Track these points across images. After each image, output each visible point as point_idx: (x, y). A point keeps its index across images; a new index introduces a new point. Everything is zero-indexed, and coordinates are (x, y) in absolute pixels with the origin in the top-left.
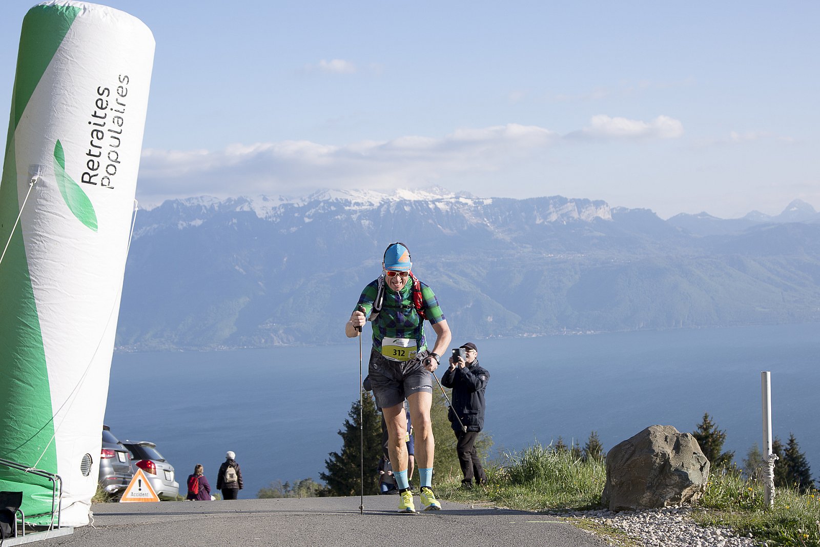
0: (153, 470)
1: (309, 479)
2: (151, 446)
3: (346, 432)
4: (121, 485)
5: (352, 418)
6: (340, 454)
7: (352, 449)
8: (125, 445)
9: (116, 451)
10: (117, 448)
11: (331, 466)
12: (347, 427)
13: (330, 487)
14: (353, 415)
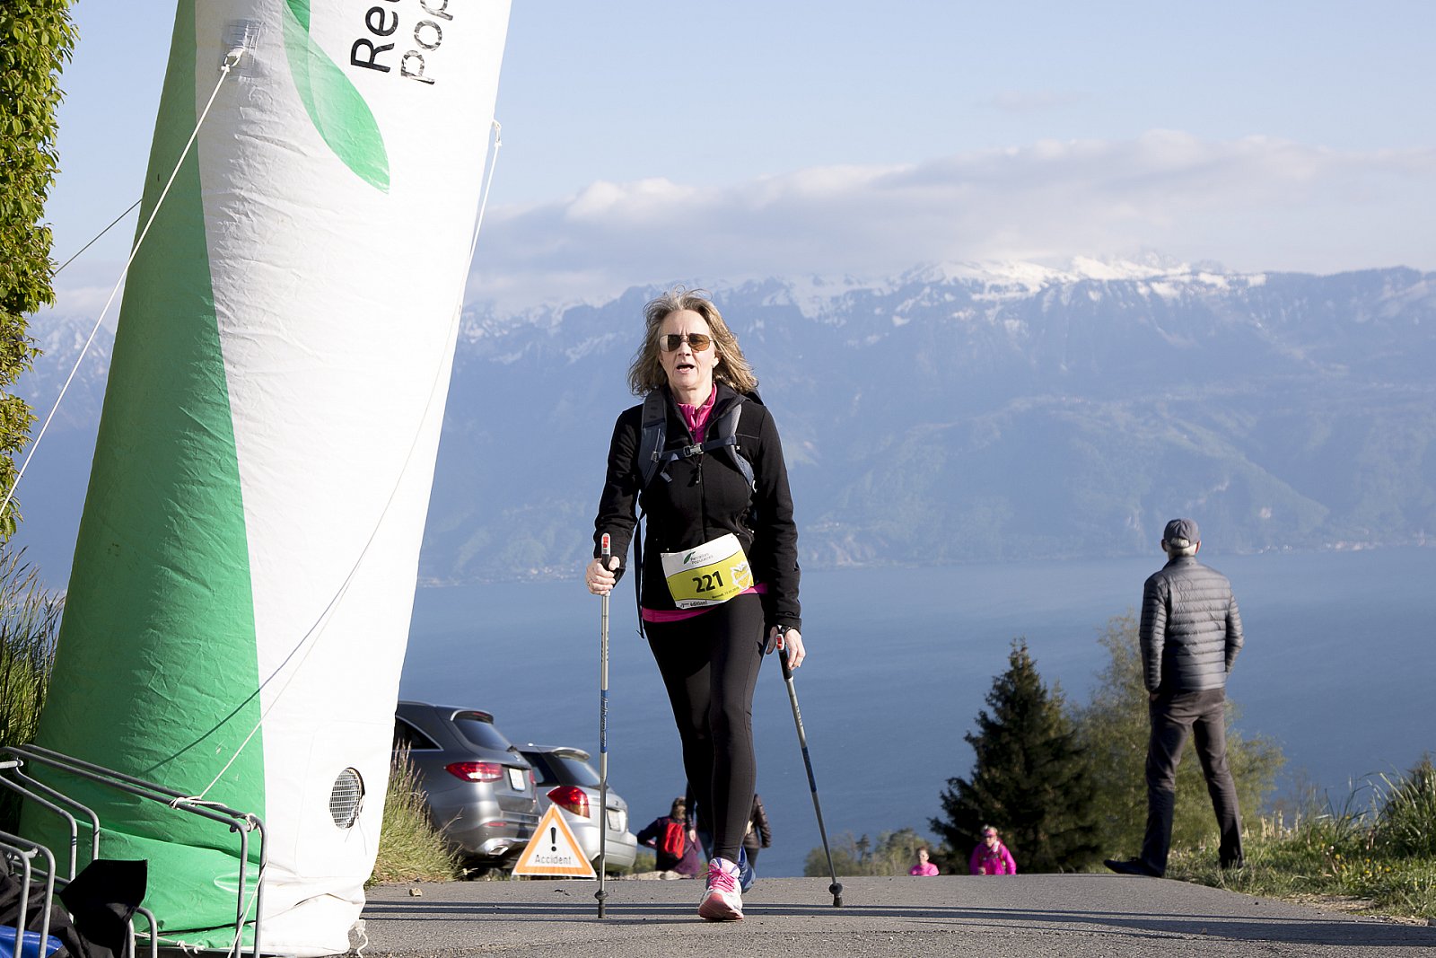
0: (582, 807)
1: (907, 831)
2: (581, 757)
3: (981, 736)
4: (515, 840)
5: (992, 709)
6: (968, 779)
7: (993, 771)
8: (524, 754)
9: (504, 765)
10: (506, 759)
11: (951, 805)
12: (982, 725)
13: (949, 848)
14: (994, 701)
